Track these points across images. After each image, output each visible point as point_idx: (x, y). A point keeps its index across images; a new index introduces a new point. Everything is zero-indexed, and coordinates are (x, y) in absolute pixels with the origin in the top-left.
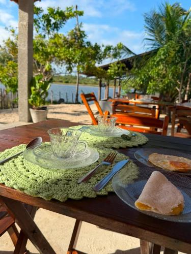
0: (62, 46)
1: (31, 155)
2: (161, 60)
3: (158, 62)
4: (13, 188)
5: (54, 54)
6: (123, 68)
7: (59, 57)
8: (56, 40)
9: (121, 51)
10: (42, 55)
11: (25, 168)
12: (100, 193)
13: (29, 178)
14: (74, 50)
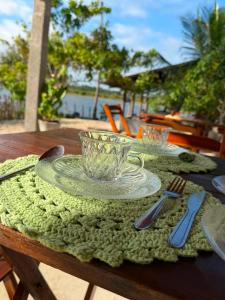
0: (83, 47)
1: (49, 170)
2: (202, 73)
3: (198, 75)
4: (16, 230)
5: (71, 56)
6: (156, 79)
7: (78, 60)
8: (76, 39)
9: (154, 59)
10: (58, 56)
11: (38, 192)
12: (183, 253)
13: (45, 210)
14: (97, 53)
